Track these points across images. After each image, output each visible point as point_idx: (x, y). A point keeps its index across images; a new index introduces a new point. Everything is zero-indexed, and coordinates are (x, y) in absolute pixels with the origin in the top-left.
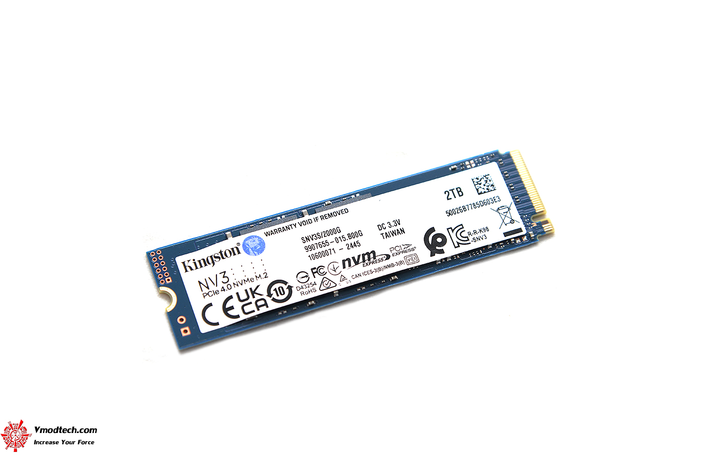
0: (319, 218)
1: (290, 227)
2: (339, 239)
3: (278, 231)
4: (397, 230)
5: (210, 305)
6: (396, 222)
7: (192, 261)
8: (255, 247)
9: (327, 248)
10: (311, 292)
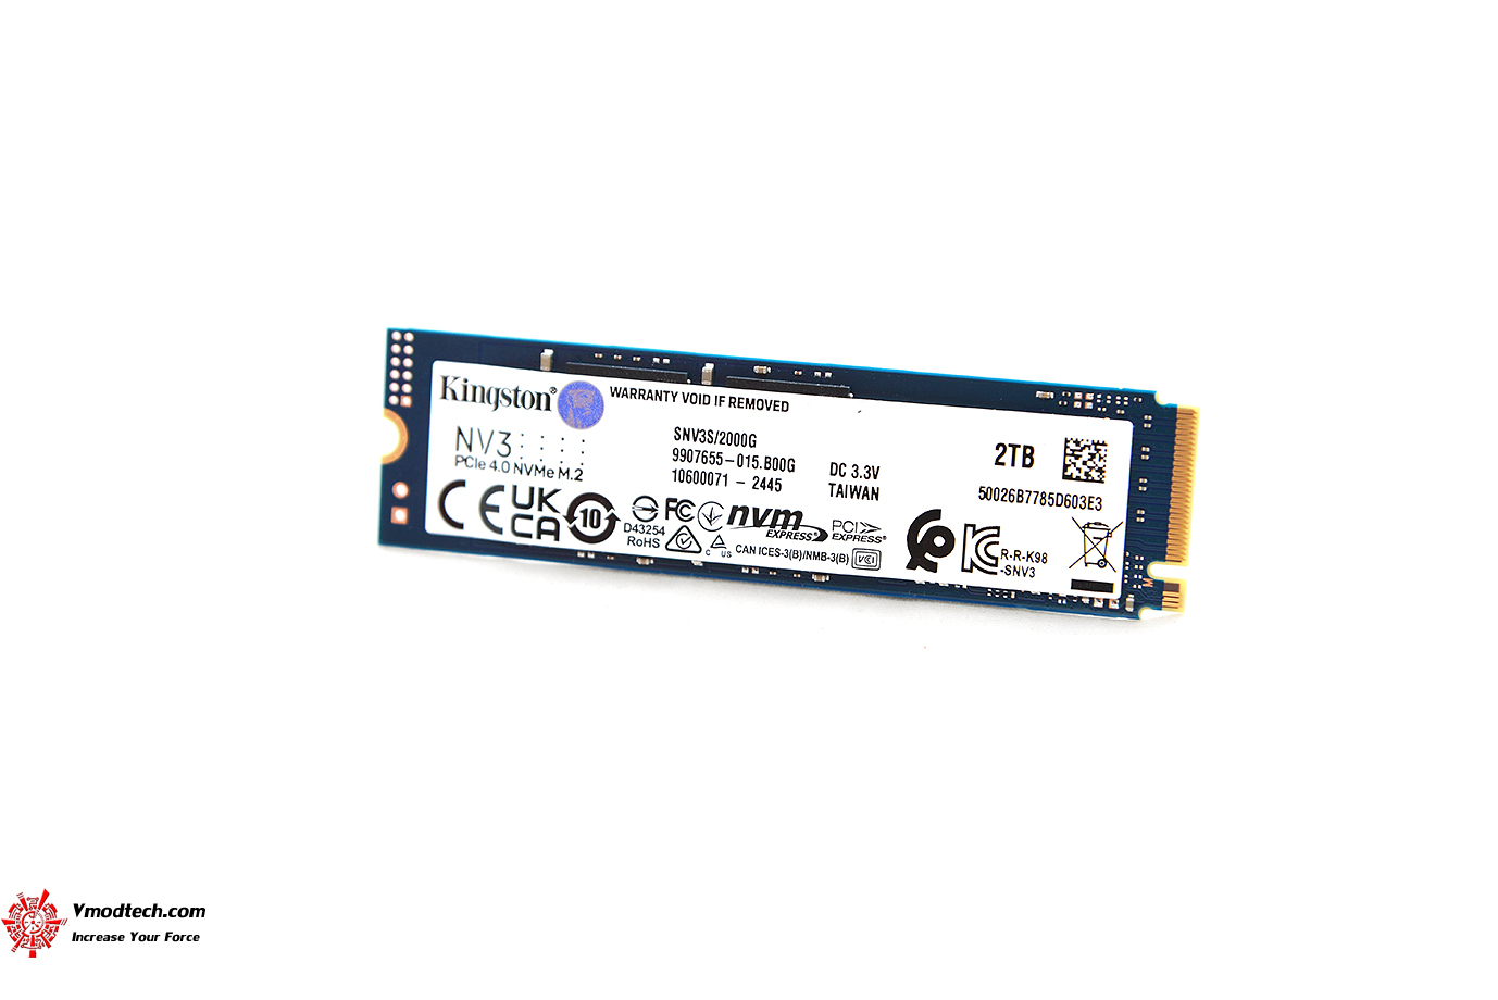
0: (727, 400)
1: (664, 395)
2: (746, 460)
3: (637, 395)
4: (866, 488)
5: (462, 483)
6: (871, 472)
7: (460, 382)
8: (583, 410)
9: (715, 468)
10: (647, 544)
